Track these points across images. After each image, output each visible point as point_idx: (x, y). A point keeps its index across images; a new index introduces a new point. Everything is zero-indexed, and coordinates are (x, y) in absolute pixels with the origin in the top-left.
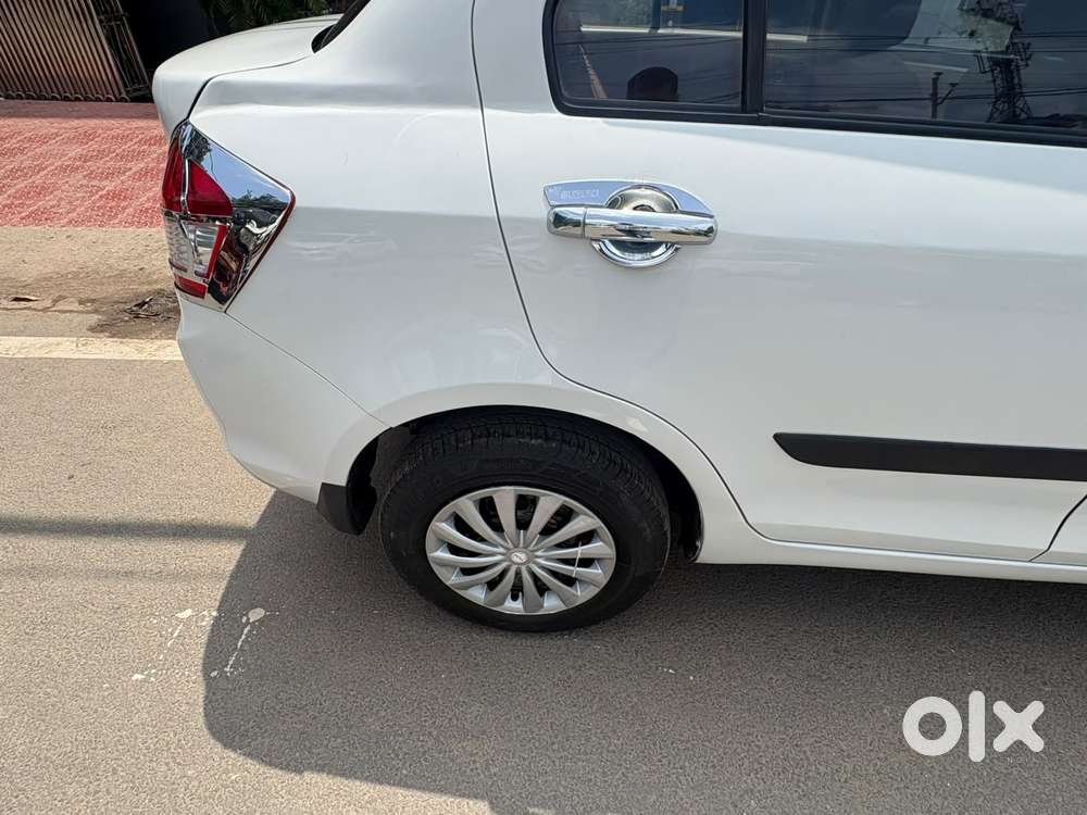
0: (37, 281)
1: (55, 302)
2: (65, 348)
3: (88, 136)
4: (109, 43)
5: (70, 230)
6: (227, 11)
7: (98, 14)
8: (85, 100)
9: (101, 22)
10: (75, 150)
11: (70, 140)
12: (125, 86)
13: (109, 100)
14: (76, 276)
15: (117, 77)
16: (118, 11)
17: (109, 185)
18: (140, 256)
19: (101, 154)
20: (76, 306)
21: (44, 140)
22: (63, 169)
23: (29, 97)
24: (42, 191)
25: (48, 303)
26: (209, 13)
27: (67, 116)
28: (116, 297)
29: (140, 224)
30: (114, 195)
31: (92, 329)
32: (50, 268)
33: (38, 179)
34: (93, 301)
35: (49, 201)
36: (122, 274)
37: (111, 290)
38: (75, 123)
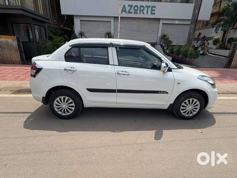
0: (2, 88)
1: (5, 91)
2: (7, 95)
3: (14, 69)
4: (20, 56)
5: (9, 81)
6: (42, 52)
7: (19, 51)
8: (13, 64)
9: (19, 52)
10: (11, 71)
11: (10, 69)
12: (21, 62)
13: (18, 64)
14: (9, 87)
15: (20, 60)
16: (22, 51)
17: (17, 76)
18: (20, 85)
19: (16, 71)
20: (9, 91)
21: (6, 69)
22: (9, 73)
23: (3, 63)
24: (5, 76)
25: (4, 91)
26: (38, 52)
27: (10, 66)
28: (16, 90)
29: (21, 81)
30: (17, 77)
31: (11, 93)
32: (5, 86)
33: (4, 75)
34: (12, 90)
35: (6, 77)
36: (17, 87)
37: (15, 89)
38: (11, 67)
